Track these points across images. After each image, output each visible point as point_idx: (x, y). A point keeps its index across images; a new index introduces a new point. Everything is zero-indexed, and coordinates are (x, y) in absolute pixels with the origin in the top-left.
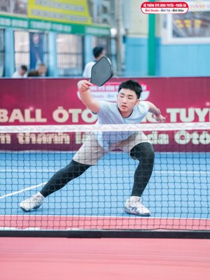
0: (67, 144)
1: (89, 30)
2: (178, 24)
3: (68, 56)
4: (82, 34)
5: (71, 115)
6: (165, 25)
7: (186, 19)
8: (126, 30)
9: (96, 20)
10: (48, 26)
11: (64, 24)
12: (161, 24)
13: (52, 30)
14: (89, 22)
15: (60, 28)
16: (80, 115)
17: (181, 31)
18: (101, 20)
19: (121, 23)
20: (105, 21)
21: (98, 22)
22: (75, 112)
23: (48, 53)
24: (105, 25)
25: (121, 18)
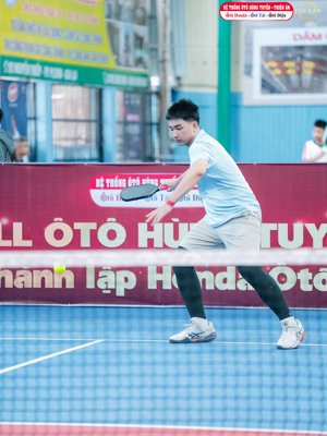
0: (70, 289)
1: (110, 78)
2: (272, 69)
3: (72, 125)
4: (98, 86)
5: (77, 234)
6: (249, 72)
7: (287, 59)
8: (178, 78)
9: (122, 60)
10: (36, 70)
11: (64, 67)
12: (242, 68)
13: (42, 77)
14: (111, 64)
15: (58, 73)
16: (94, 234)
17: (278, 82)
18: (132, 60)
19: (168, 66)
20: (139, 61)
21: (127, 65)
22: (85, 228)
23: (35, 118)
24: (140, 70)
25: (168, 56)
